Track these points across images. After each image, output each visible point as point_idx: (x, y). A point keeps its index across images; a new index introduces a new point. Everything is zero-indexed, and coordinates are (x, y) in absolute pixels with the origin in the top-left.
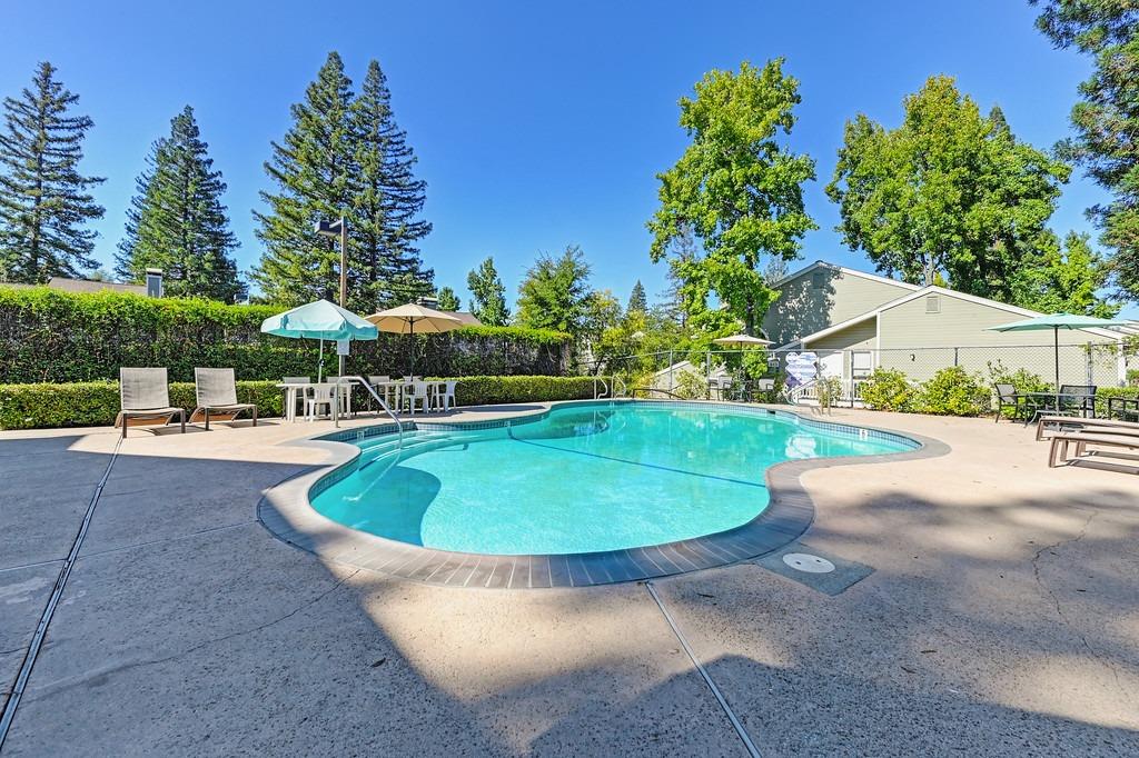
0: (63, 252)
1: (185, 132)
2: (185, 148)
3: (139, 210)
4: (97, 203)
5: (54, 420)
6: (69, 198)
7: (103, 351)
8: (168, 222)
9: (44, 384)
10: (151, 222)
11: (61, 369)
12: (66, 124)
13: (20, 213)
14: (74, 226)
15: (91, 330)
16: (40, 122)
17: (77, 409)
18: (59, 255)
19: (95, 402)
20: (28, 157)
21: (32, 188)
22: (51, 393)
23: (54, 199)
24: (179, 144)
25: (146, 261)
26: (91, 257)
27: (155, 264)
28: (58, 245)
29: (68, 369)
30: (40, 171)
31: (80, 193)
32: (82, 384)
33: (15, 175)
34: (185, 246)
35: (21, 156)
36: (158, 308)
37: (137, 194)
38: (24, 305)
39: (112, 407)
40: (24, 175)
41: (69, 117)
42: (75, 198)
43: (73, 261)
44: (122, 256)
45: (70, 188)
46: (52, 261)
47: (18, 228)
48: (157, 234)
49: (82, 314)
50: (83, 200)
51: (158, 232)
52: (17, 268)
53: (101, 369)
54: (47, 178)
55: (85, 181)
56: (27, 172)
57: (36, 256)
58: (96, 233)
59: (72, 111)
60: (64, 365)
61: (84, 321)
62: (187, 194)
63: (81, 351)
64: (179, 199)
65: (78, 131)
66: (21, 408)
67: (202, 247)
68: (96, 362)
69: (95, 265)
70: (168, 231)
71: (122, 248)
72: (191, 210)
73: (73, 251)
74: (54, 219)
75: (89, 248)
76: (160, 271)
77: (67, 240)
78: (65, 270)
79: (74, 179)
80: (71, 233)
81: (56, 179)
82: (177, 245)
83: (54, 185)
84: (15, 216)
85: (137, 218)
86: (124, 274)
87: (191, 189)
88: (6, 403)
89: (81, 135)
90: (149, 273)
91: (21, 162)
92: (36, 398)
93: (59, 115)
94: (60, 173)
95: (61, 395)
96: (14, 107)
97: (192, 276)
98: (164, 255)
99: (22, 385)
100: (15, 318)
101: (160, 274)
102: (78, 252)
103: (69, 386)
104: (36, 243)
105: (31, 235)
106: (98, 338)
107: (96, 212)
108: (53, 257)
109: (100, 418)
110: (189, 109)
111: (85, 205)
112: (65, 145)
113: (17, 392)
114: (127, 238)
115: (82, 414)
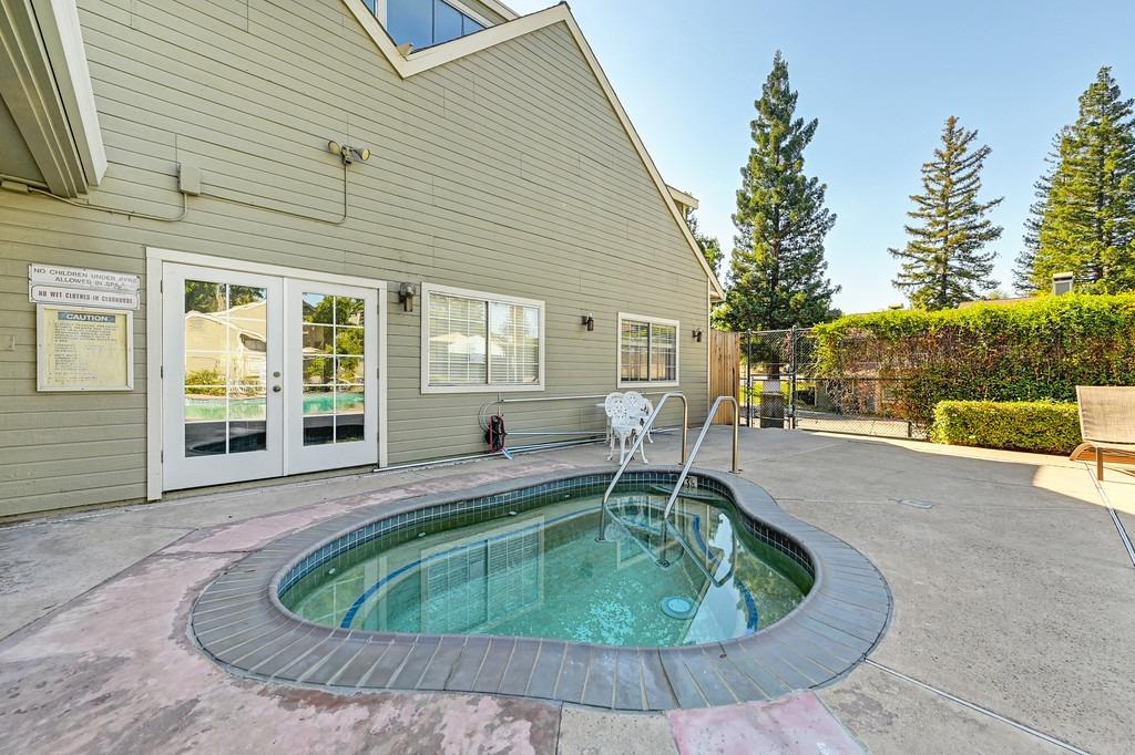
0: (966, 279)
1: (1098, 102)
2: (1099, 121)
3: (1038, 217)
4: (994, 225)
5: (995, 441)
6: (970, 228)
7: (1042, 366)
8: (1079, 217)
9: (985, 402)
10: (1054, 225)
11: (997, 386)
12: (967, 163)
13: (933, 255)
14: (975, 253)
15: (1029, 343)
16: (947, 172)
17: (1018, 430)
18: (962, 282)
19: (1039, 426)
20: (938, 205)
21: (941, 231)
22: (993, 412)
23: (958, 235)
24: (1090, 120)
25: (1050, 267)
26: (990, 278)
27: (1060, 269)
28: (962, 274)
29: (1004, 387)
30: (947, 213)
31: (979, 220)
32: (1022, 404)
33: (929, 225)
34: (1100, 238)
35: (933, 207)
36: (1115, 307)
37: (1037, 200)
38: (962, 324)
39: (1060, 433)
40: (935, 222)
41: (969, 155)
42: (976, 227)
43: (975, 285)
44: (1020, 270)
45: (971, 219)
46: (957, 289)
47: (932, 268)
48: (1063, 234)
49: (1018, 326)
50: (982, 226)
51: (1064, 232)
52: (932, 301)
53: (1040, 387)
54: (953, 218)
55: (984, 208)
56: (938, 219)
57: (944, 288)
58: (995, 254)
59: (972, 148)
60: (1000, 383)
61: (1020, 335)
62: (1103, 175)
63: (1018, 367)
64: (1092, 185)
65: (976, 164)
66: (965, 424)
67: (1125, 233)
68: (1034, 379)
69: (994, 284)
70: (1078, 227)
71: (1020, 262)
72: (1107, 191)
73: (973, 277)
74: (958, 252)
75: (986, 270)
76: (1070, 274)
77: (969, 267)
78: (968, 295)
79: (974, 210)
80: (972, 260)
81: (960, 215)
82: (1089, 240)
83: (958, 222)
84: (930, 258)
85: (1037, 226)
86: (1023, 288)
87: (1109, 165)
88: (953, 418)
89: (981, 166)
90: (1056, 280)
91: (933, 212)
92: (978, 415)
93: (960, 159)
94: (962, 209)
95: (1003, 415)
96: (928, 169)
97: (1111, 273)
98: (1072, 257)
99: (965, 402)
100: (955, 338)
101: (1070, 278)
102: (978, 276)
103: (1010, 405)
104: (945, 276)
105: (941, 271)
106: (1036, 353)
107: (994, 234)
108: (958, 286)
109: (1046, 444)
110: (1105, 71)
111: (984, 231)
112: (966, 182)
113: (961, 409)
114: (1026, 250)
115: (1025, 437)
